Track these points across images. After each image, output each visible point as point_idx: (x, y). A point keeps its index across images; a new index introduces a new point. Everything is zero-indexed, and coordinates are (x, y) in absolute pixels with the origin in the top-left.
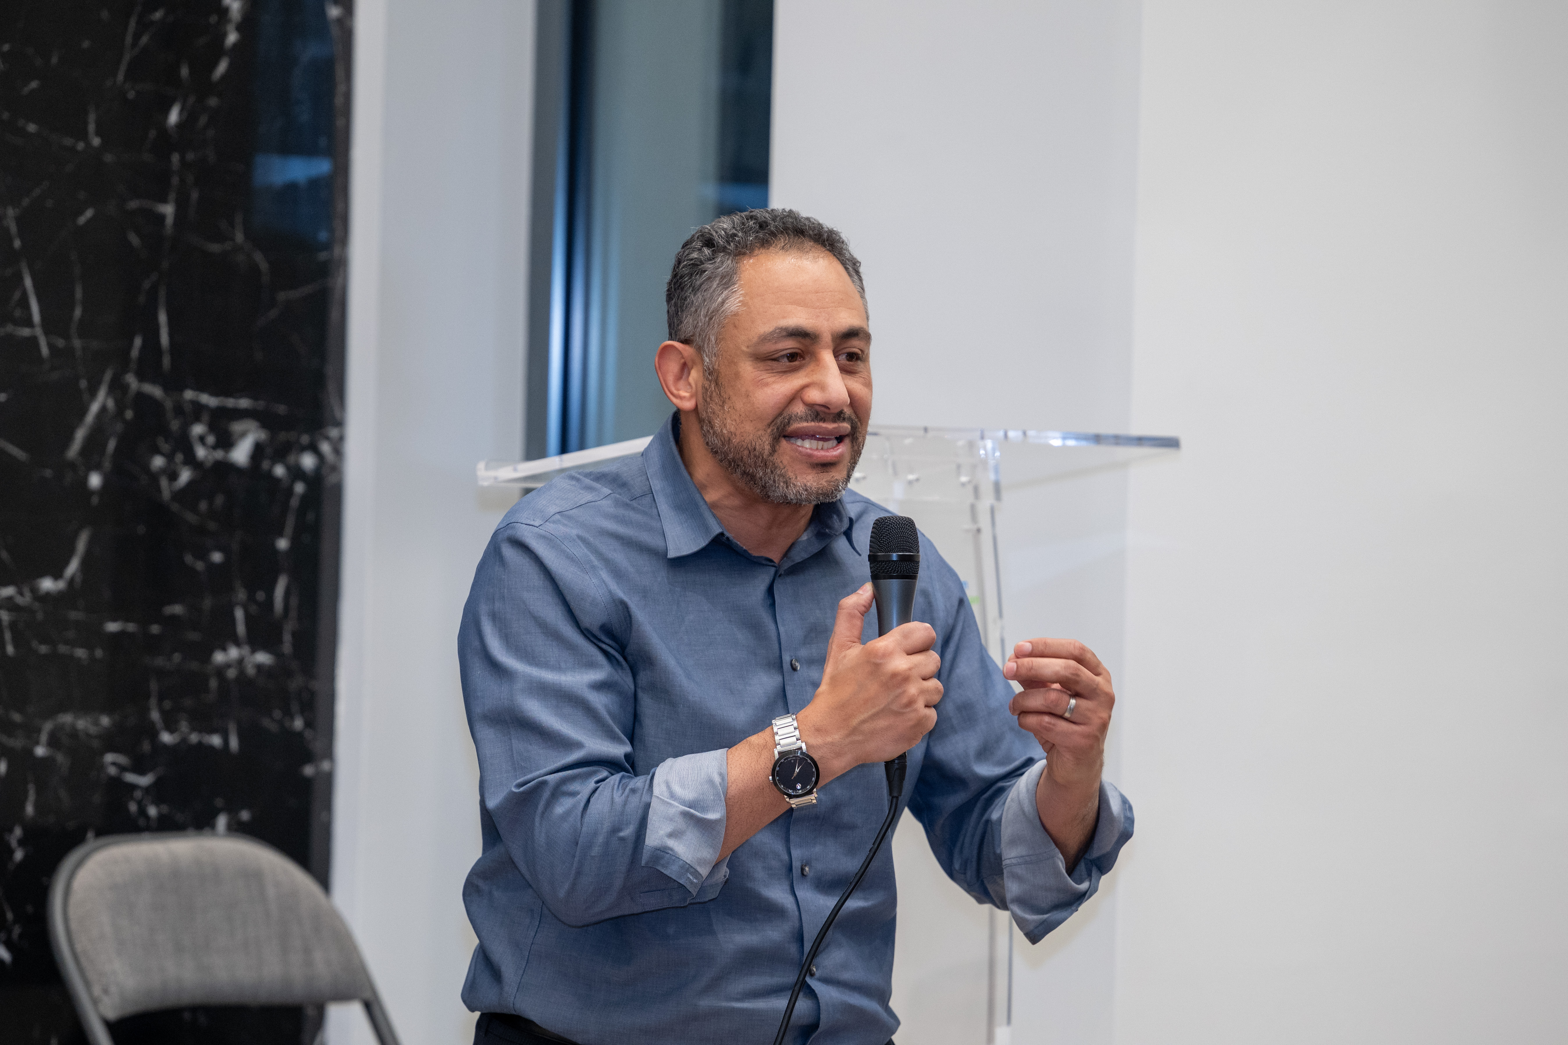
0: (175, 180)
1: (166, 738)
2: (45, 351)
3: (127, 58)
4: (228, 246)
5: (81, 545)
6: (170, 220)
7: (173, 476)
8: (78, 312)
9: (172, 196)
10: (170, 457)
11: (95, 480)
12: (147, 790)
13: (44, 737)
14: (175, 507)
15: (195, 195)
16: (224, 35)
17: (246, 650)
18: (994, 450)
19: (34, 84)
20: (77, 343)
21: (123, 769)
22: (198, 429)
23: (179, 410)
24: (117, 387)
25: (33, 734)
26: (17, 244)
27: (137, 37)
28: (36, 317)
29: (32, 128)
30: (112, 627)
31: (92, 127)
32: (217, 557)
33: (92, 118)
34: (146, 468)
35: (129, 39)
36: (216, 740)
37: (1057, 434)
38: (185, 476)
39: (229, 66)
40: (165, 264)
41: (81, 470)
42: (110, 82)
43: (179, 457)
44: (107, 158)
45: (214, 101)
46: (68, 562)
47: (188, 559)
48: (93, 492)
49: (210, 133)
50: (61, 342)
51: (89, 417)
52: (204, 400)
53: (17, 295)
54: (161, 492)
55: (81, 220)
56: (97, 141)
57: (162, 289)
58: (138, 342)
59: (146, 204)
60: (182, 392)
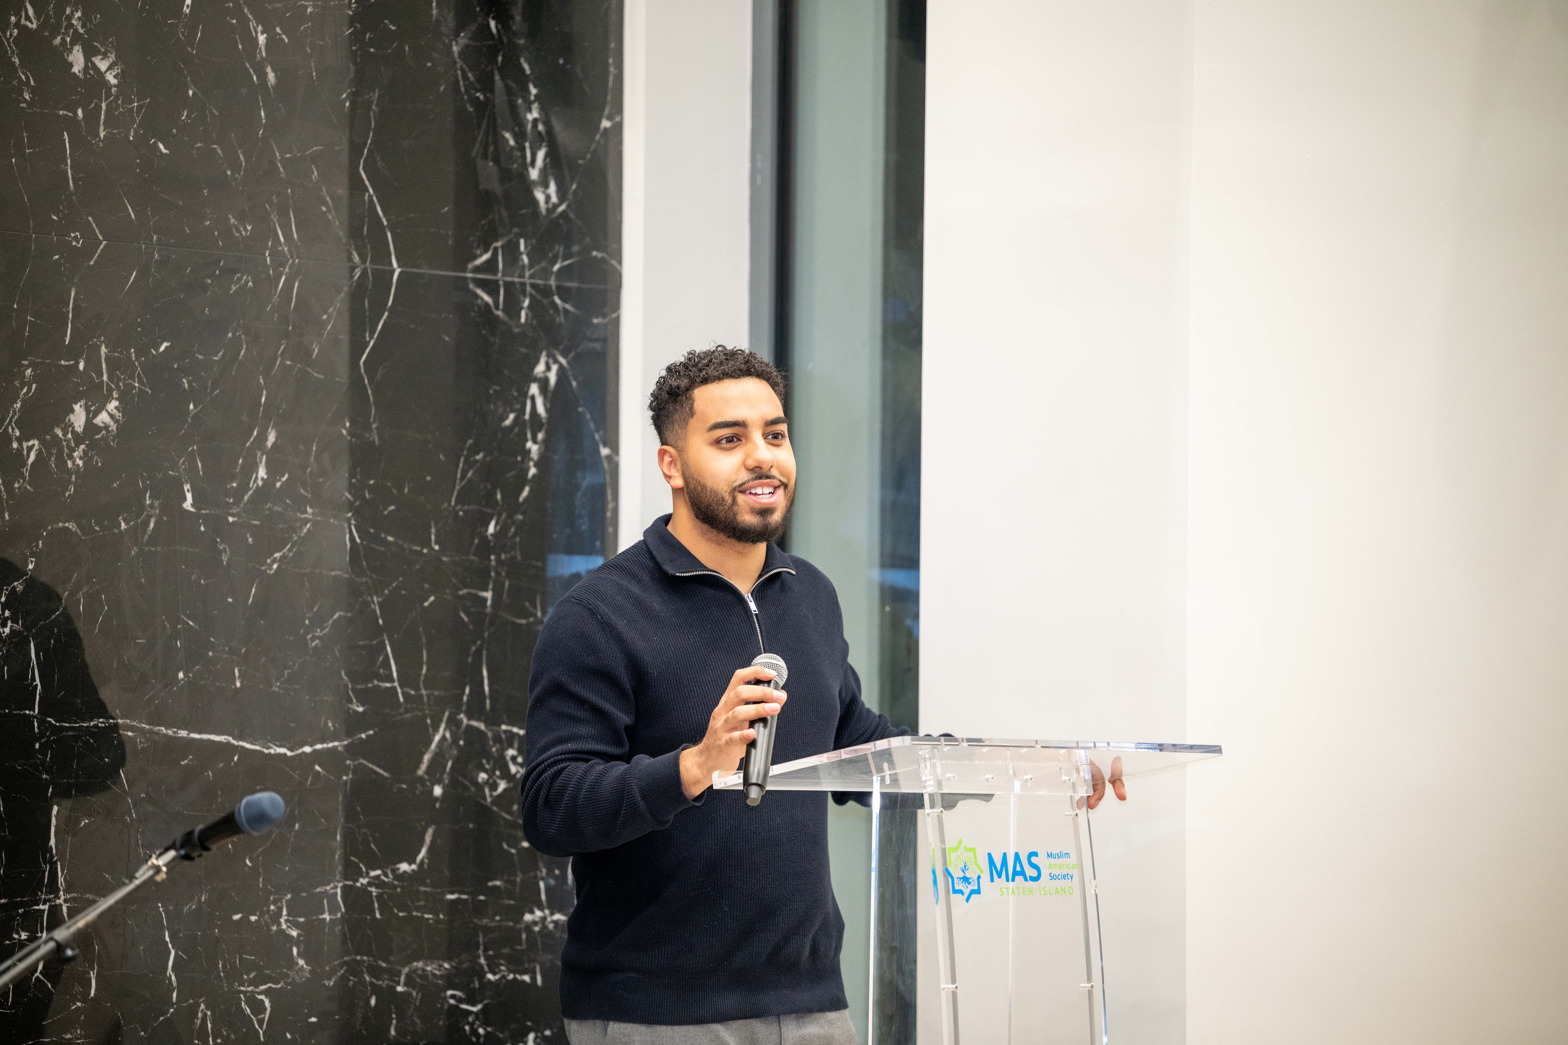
0: (493, 574)
1: (490, 976)
2: (401, 699)
3: (457, 487)
4: (532, 619)
5: (428, 839)
6: (489, 603)
7: (494, 787)
8: (424, 671)
9: (491, 586)
10: (490, 773)
11: (438, 791)
12: (477, 1014)
13: (403, 978)
14: (495, 808)
15: (507, 585)
16: (528, 470)
17: (547, 912)
18: (1086, 756)
19: (392, 508)
20: (424, 692)
21: (460, 1000)
22: (511, 752)
23: (497, 739)
24: (453, 723)
25: (394, 975)
26: (381, 622)
27: (465, 472)
28: (395, 675)
29: (390, 539)
30: (450, 897)
31: (433, 537)
33: (433, 530)
34: (475, 782)
35: (459, 475)
36: (526, 978)
37: (1133, 745)
38: (502, 786)
39: (530, 492)
40: (486, 634)
41: (428, 784)
42: (446, 505)
43: (498, 773)
44: (444, 559)
45: (520, 517)
46: (419, 852)
47: (505, 846)
48: (436, 799)
49: (518, 539)
50: (413, 692)
51: (433, 746)
52: (515, 730)
53: (381, 658)
54: (485, 798)
55: (426, 604)
56: (437, 547)
57: (484, 652)
58: (467, 690)
59: (473, 591)
60: (500, 726)
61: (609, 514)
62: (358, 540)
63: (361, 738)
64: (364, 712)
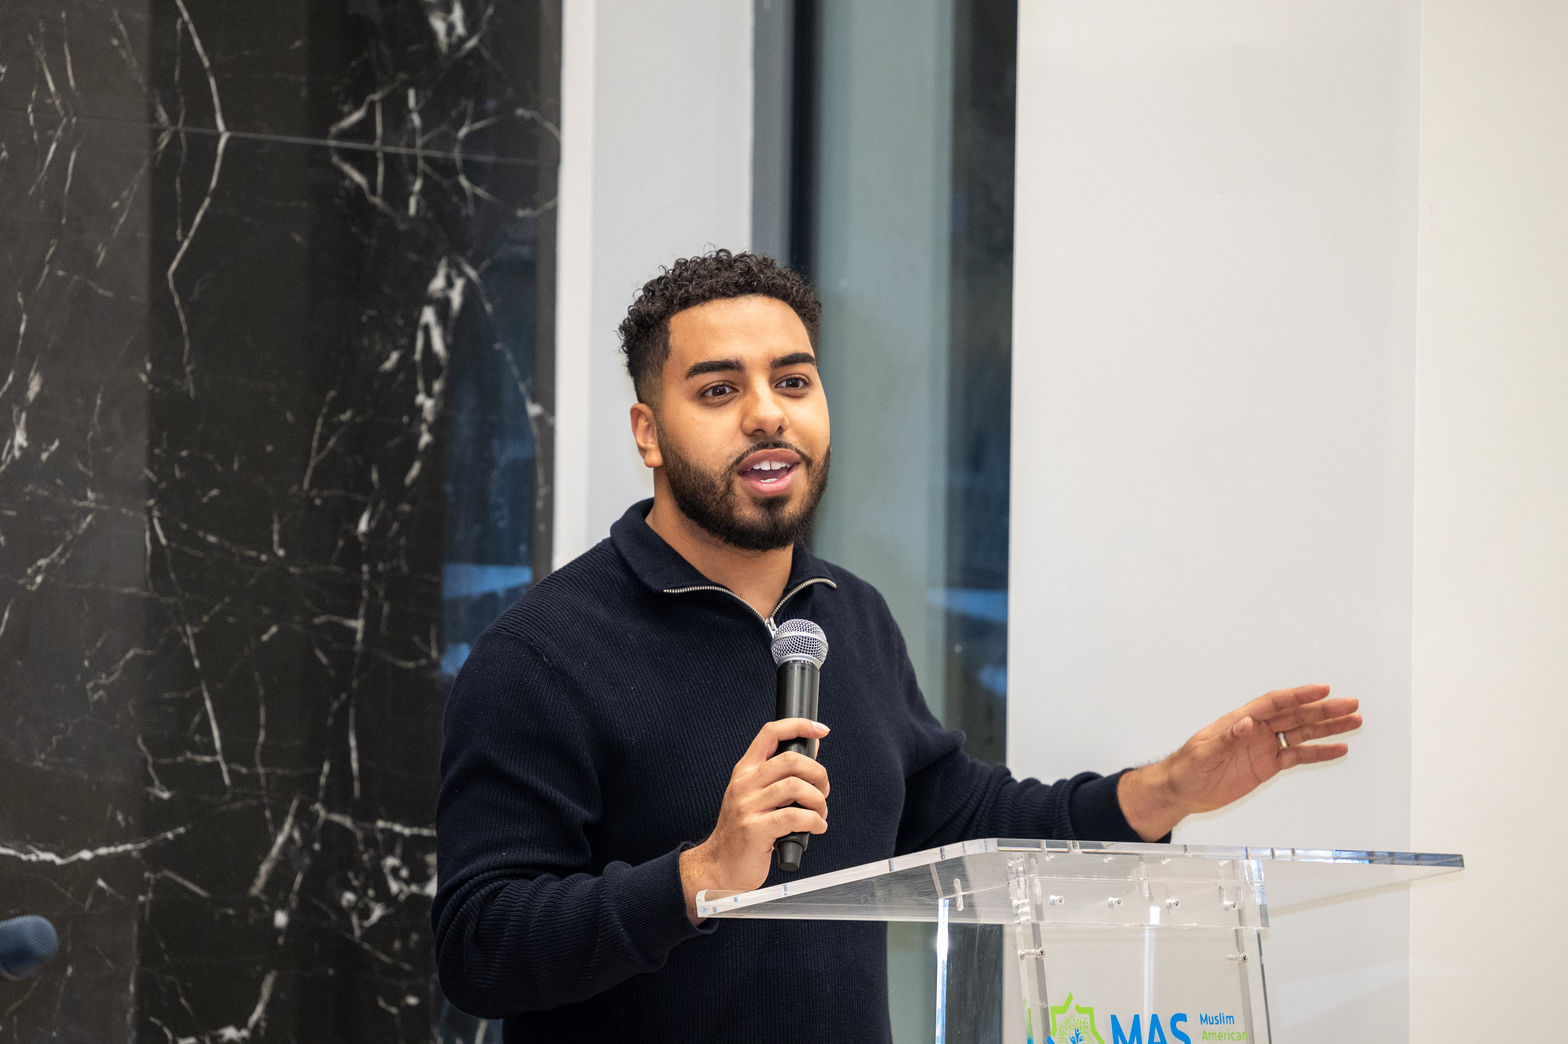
0: (365, 593)
2: (227, 780)
3: (312, 463)
4: (423, 662)
5: (266, 991)
6: (359, 636)
7: (365, 913)
8: (261, 738)
9: (362, 611)
10: (360, 892)
11: (281, 919)
14: (367, 946)
15: (386, 609)
16: (418, 436)
18: (1259, 870)
19: (215, 492)
20: (261, 770)
22: (391, 862)
23: (370, 841)
24: (304, 817)
26: (197, 664)
27: (324, 439)
28: (218, 744)
29: (212, 539)
31: (276, 537)
32: (412, 1001)
33: (276, 527)
34: (336, 906)
35: (315, 444)
37: (1329, 854)
38: (378, 912)
39: (423, 469)
40: (355, 684)
41: (266, 908)
42: (295, 489)
43: (371, 893)
44: (293, 570)
45: (406, 508)
46: (252, 1011)
47: (382, 1003)
48: (279, 931)
49: (403, 541)
50: (244, 770)
51: (275, 851)
52: (398, 828)
53: (197, 719)
54: (351, 930)
55: (265, 637)
56: (281, 553)
57: (352, 711)
58: (326, 768)
59: (335, 619)
60: (374, 822)
61: (539, 504)
62: (163, 541)
63: (167, 839)
64: (170, 800)
